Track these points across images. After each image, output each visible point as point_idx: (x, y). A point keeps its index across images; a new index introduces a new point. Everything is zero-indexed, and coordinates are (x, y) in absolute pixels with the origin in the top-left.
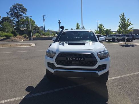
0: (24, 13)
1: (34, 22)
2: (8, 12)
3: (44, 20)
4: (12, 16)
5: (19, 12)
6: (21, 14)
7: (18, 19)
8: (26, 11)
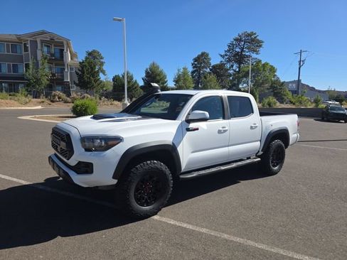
0: (254, 51)
1: (273, 70)
2: (223, 53)
3: (301, 63)
4: (229, 61)
5: (244, 51)
6: (248, 54)
7: (239, 67)
8: (260, 46)
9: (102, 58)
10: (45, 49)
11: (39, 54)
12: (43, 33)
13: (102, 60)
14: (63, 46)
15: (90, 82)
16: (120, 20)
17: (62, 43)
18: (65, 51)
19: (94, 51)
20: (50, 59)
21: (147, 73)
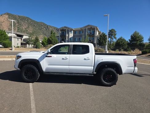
9: (116, 32)
10: (89, 31)
11: (87, 33)
12: (88, 26)
13: (116, 33)
14: (95, 29)
15: (103, 43)
16: (107, 16)
17: (95, 28)
18: (96, 31)
19: (112, 30)
20: (89, 35)
21: (132, 37)
